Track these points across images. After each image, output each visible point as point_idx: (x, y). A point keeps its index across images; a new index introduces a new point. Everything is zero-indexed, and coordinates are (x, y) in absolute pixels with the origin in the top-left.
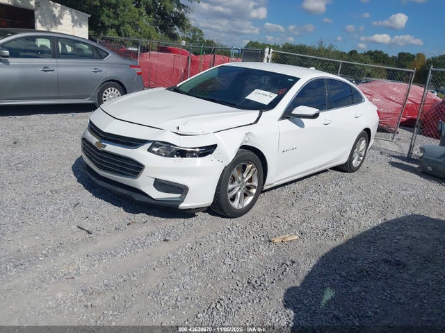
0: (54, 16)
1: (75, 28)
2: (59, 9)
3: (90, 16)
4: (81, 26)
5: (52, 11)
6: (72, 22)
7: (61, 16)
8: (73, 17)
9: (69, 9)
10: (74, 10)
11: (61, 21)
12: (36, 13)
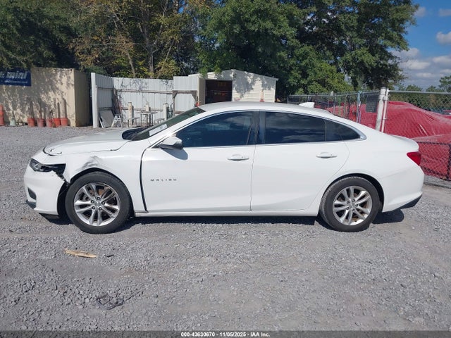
0: (248, 83)
1: (264, 91)
2: (252, 77)
3: (277, 80)
4: (270, 89)
5: (246, 79)
6: (262, 86)
7: (253, 83)
8: (263, 82)
9: (260, 76)
10: (264, 77)
11: (253, 87)
12: (233, 83)
